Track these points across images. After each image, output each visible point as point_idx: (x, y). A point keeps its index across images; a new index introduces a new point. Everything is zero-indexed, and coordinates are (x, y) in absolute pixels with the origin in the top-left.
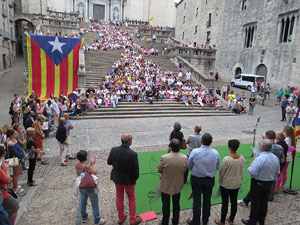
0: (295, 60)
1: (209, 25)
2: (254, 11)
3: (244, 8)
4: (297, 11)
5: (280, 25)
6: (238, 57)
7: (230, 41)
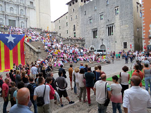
0: (116, 42)
1: (74, 30)
2: (96, 24)
3: (90, 23)
4: (113, 24)
5: (107, 29)
6: (91, 42)
7: (86, 36)
